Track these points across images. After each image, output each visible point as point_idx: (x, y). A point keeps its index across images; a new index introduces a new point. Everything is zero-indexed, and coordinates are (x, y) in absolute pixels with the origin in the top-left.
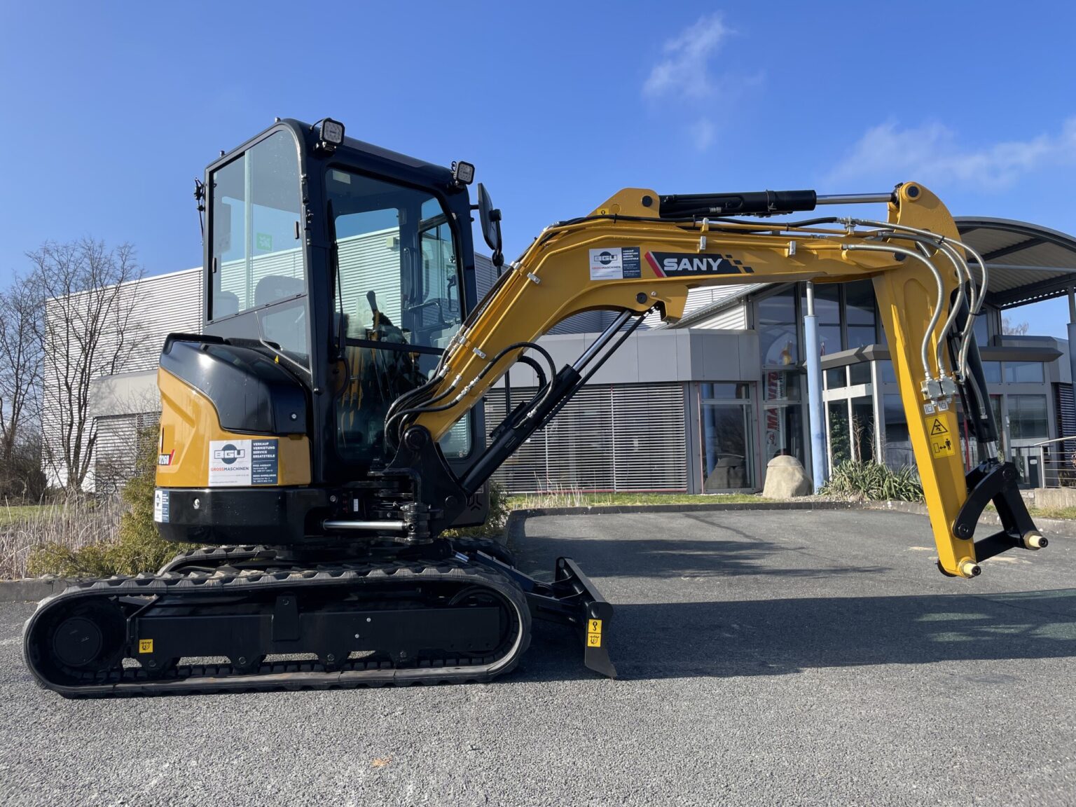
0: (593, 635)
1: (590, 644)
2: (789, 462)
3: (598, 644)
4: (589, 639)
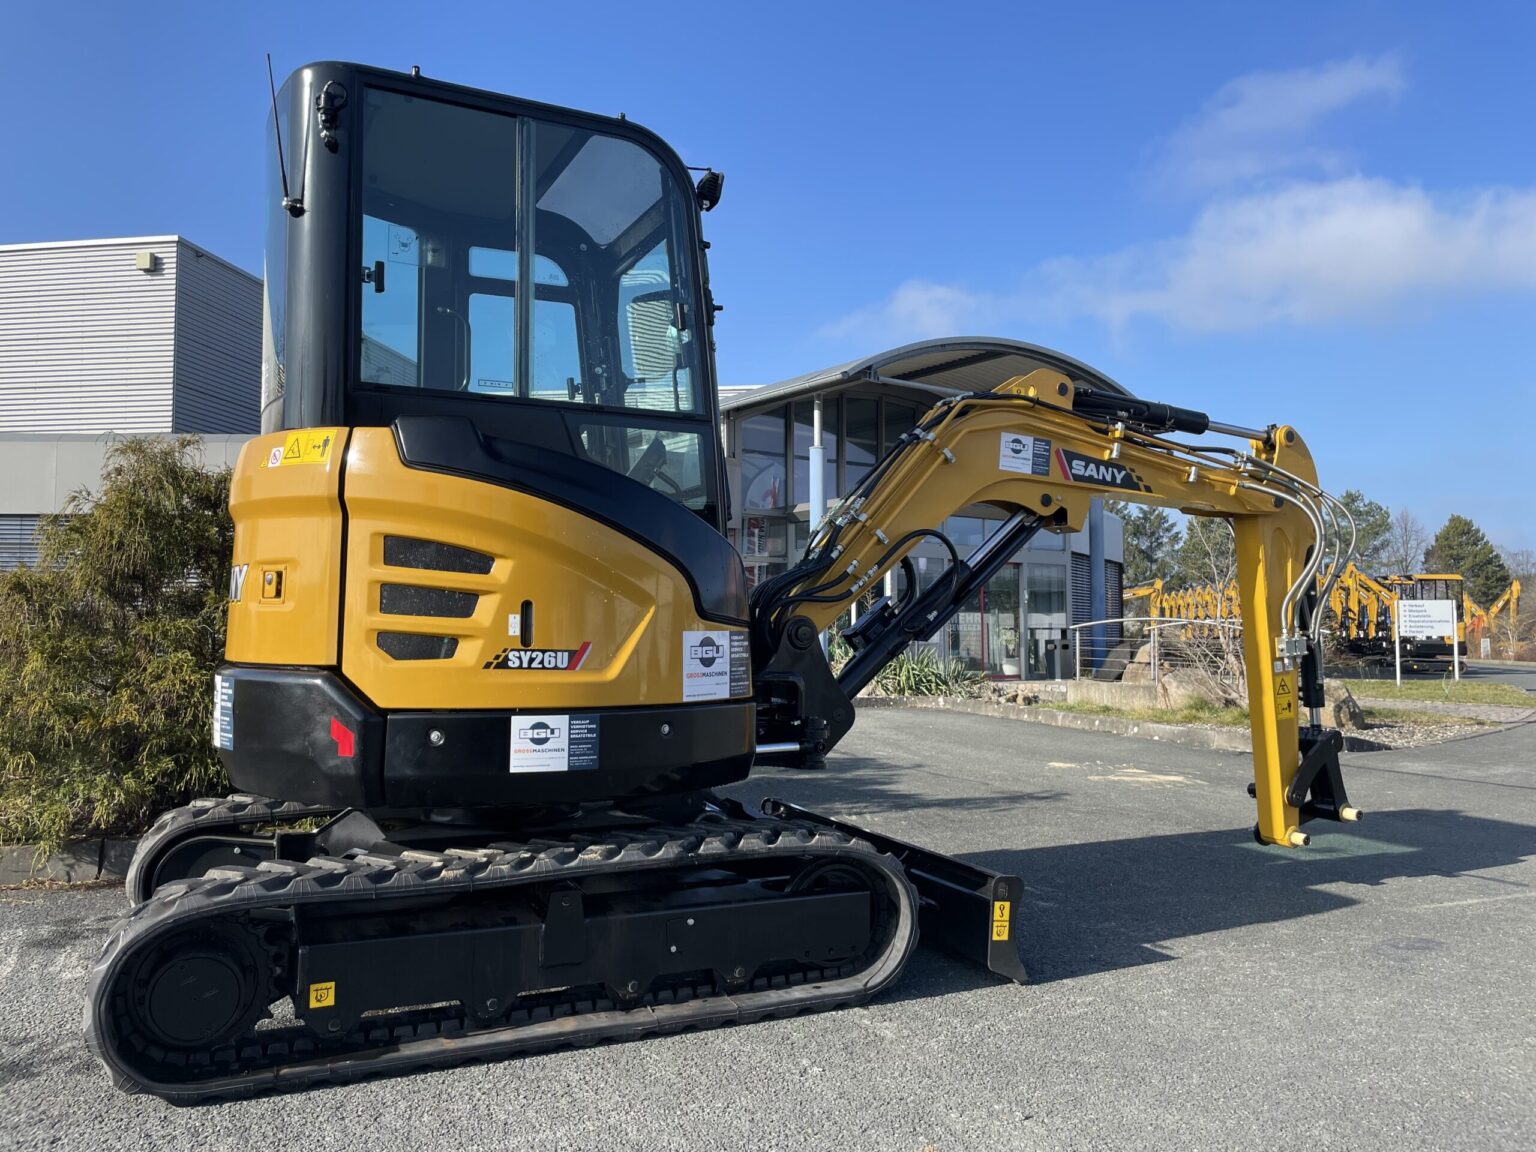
0: (999, 924)
1: (995, 938)
3: (1005, 937)
4: (995, 930)
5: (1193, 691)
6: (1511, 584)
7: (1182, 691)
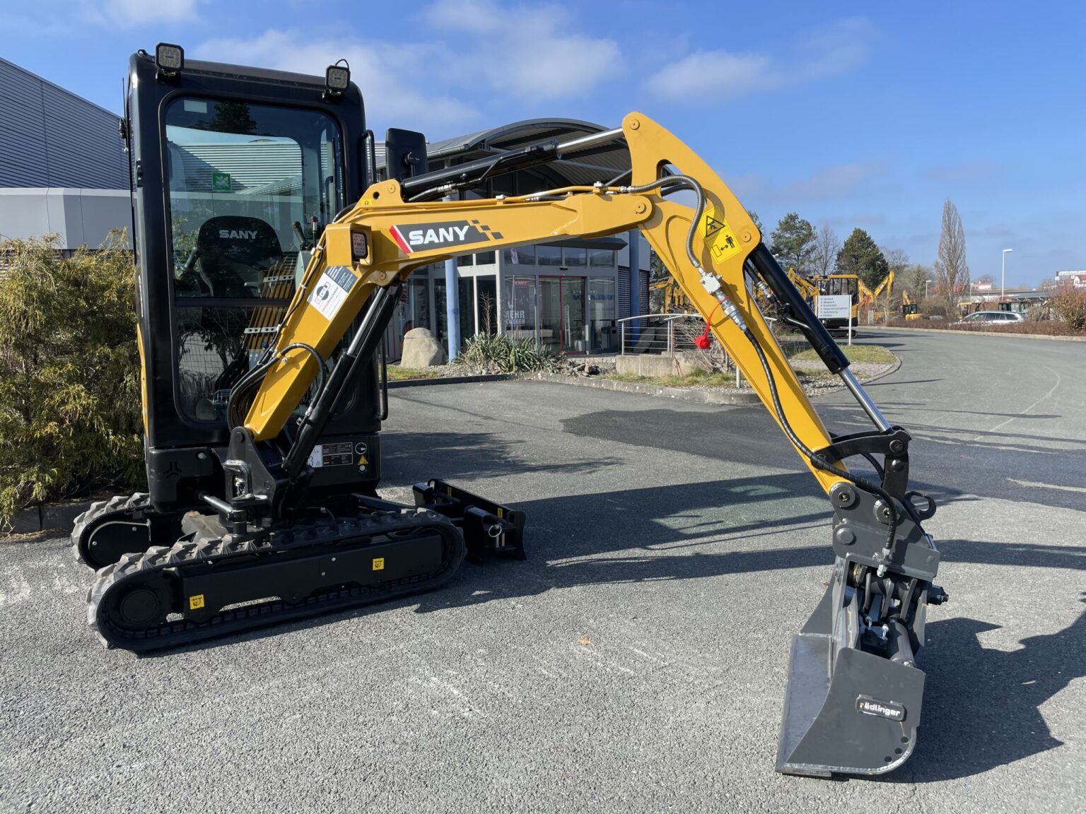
2: (425, 334)
5: (695, 363)
6: (889, 273)
7: (688, 364)
